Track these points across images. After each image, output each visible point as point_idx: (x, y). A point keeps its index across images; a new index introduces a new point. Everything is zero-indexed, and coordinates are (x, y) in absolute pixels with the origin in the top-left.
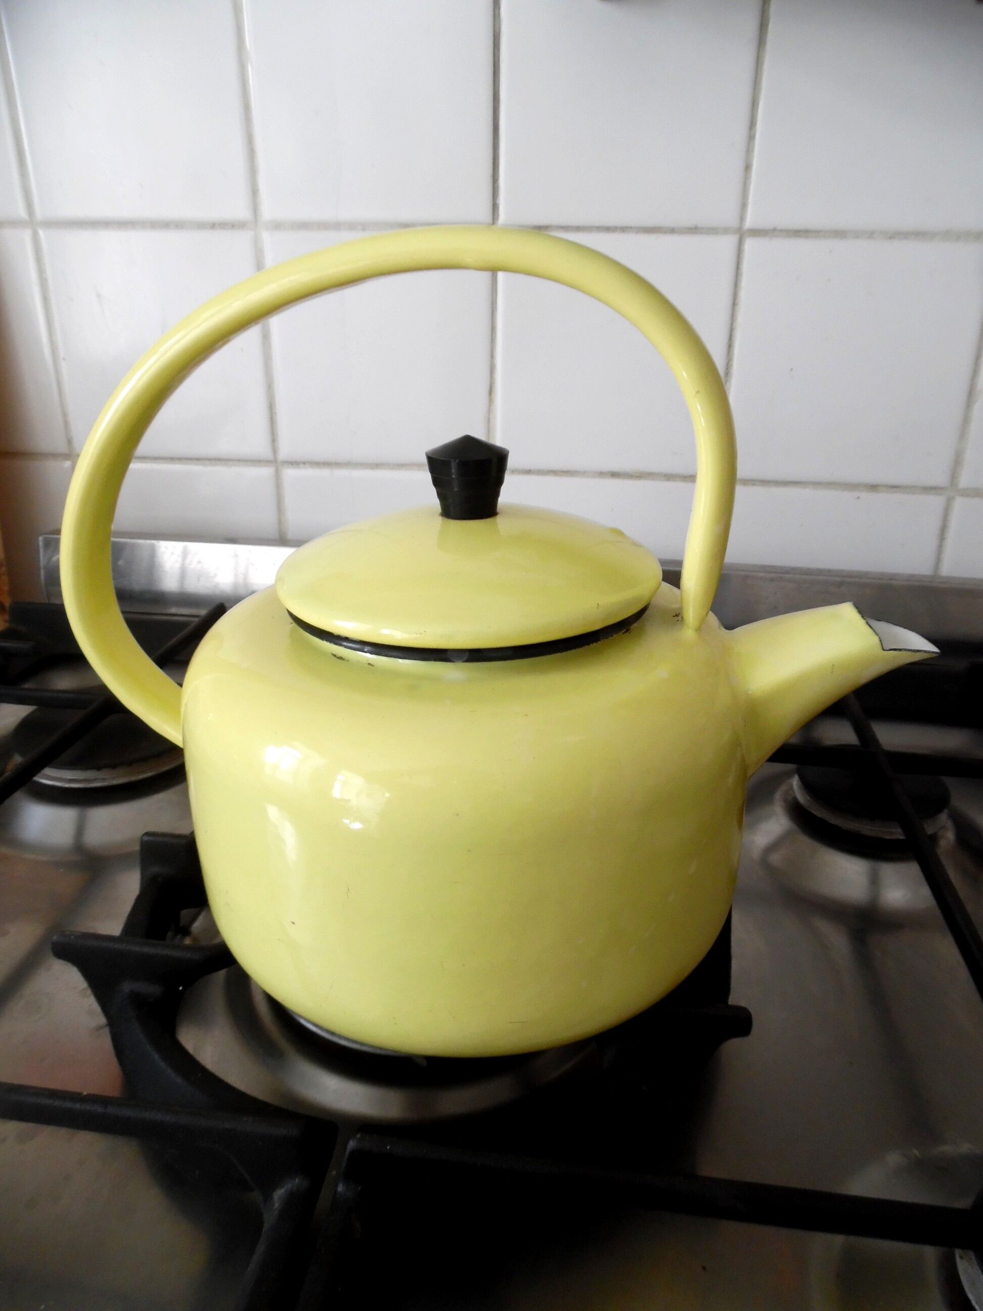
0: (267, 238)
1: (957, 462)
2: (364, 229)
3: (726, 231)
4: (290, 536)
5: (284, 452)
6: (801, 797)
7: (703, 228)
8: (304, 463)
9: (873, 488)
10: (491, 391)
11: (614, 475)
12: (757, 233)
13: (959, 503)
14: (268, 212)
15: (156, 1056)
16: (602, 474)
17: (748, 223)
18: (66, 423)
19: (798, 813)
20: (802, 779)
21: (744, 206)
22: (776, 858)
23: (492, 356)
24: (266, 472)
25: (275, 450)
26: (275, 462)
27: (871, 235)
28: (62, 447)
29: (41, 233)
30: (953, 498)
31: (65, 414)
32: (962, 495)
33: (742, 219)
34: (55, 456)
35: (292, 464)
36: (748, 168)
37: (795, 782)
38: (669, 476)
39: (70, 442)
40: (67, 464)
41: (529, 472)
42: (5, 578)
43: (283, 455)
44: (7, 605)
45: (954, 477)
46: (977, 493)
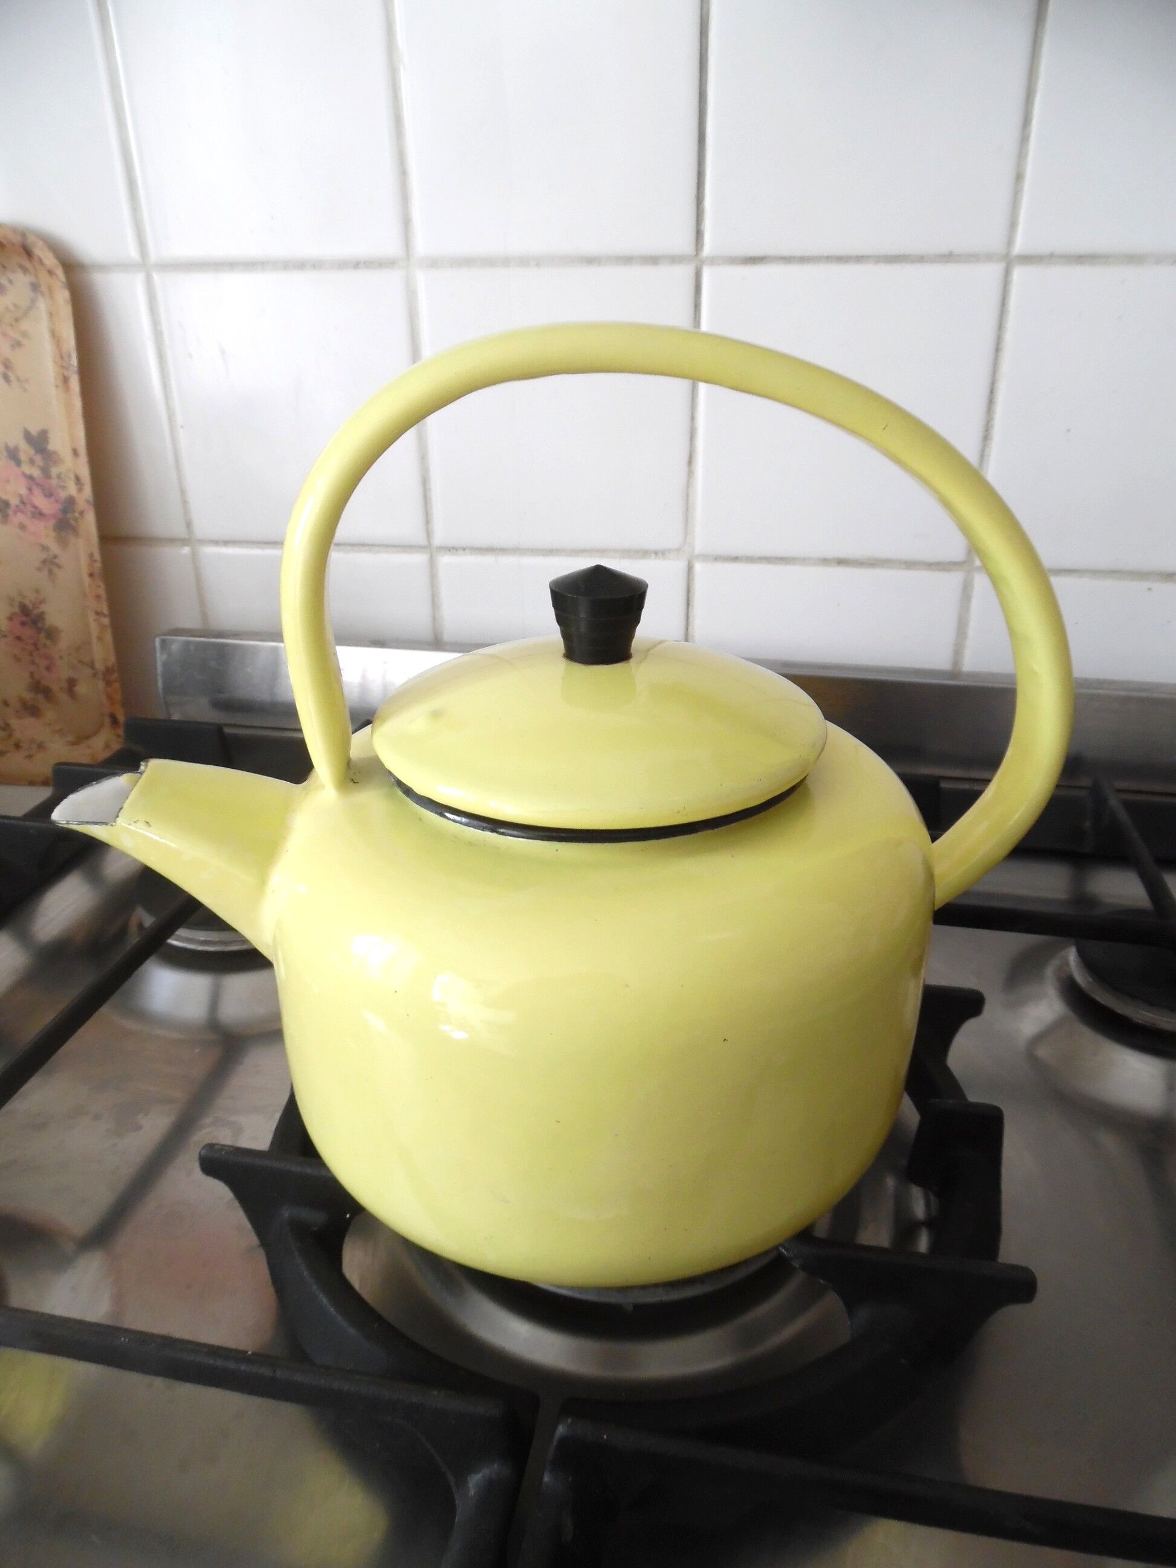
0: (422, 279)
2: (538, 265)
3: (989, 258)
4: (447, 636)
6: (1081, 978)
7: (959, 256)
8: (464, 549)
9: (1170, 577)
10: (690, 461)
11: (841, 562)
12: (1027, 259)
14: (422, 246)
15: (324, 1300)
16: (825, 562)
17: (1019, 246)
18: (185, 502)
19: (1073, 995)
20: (1081, 954)
21: (1013, 225)
22: (1044, 1052)
23: (693, 418)
24: (419, 559)
25: (429, 534)
26: (429, 548)
28: (179, 530)
29: (156, 277)
31: (183, 492)
33: (1010, 242)
34: (172, 541)
35: (450, 550)
36: (1019, 177)
37: (1072, 955)
38: (910, 565)
39: (189, 525)
40: (186, 550)
41: (735, 559)
42: (117, 685)
43: (438, 539)
44: (120, 718)
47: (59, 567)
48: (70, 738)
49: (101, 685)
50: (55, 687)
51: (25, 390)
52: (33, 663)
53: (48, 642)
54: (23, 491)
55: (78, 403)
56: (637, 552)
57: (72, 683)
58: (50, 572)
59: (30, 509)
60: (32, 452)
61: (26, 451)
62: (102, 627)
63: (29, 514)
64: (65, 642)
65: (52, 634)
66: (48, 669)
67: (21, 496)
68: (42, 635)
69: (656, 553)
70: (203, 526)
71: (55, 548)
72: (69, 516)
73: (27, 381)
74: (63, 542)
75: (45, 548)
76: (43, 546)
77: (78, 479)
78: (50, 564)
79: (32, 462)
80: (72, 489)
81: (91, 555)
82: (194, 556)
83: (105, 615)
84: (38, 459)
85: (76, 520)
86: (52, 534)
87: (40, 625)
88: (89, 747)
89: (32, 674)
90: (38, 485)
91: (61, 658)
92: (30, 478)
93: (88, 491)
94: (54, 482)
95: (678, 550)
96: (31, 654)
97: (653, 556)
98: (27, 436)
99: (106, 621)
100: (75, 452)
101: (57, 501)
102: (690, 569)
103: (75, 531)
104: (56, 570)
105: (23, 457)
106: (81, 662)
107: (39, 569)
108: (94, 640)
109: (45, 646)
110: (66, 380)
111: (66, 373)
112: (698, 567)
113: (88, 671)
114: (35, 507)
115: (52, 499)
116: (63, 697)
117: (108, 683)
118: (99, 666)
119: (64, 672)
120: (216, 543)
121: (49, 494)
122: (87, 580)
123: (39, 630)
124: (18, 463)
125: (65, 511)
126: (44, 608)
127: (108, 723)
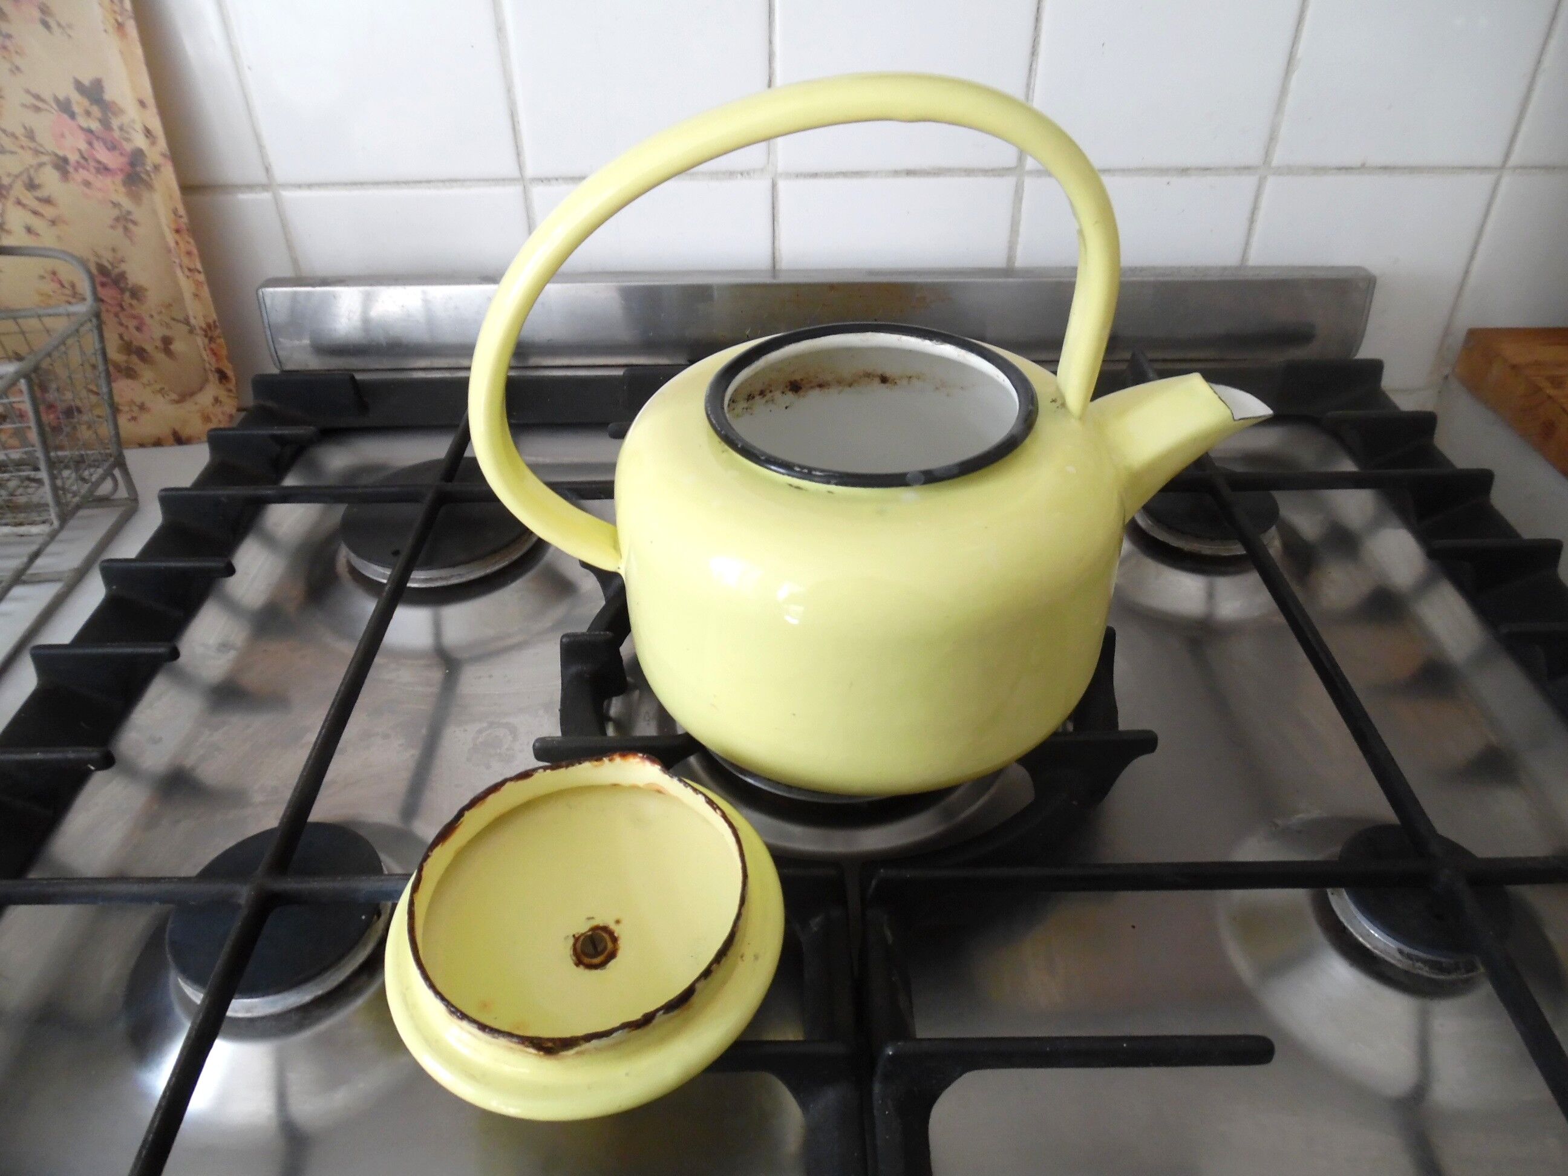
1: (1272, 138)
8: (557, 179)
9: (1184, 171)
11: (910, 173)
13: (1271, 182)
16: (896, 173)
18: (261, 147)
24: (514, 191)
25: (521, 167)
26: (521, 179)
28: (260, 177)
30: (1265, 177)
31: (257, 137)
32: (1274, 174)
34: (250, 187)
35: (542, 181)
38: (969, 172)
39: (267, 170)
40: (266, 196)
41: (815, 175)
42: (221, 341)
43: (530, 171)
44: (230, 373)
45: (1268, 153)
46: (1290, 170)
47: (135, 223)
48: (174, 396)
49: (200, 341)
50: (148, 347)
51: (70, 36)
52: (121, 324)
53: (134, 302)
54: (83, 146)
55: (139, 51)
56: (724, 173)
57: (167, 341)
58: (126, 229)
59: (92, 164)
60: (86, 102)
61: (79, 103)
62: (198, 284)
63: (93, 170)
64: (154, 298)
65: (137, 293)
66: (138, 329)
67: (80, 151)
68: (127, 294)
69: (741, 172)
70: (282, 172)
71: (127, 203)
72: (138, 169)
73: (70, 26)
74: (136, 198)
75: (115, 205)
76: (113, 203)
77: (148, 133)
78: (124, 221)
79: (88, 113)
80: (140, 141)
81: (175, 211)
82: (277, 202)
83: (199, 272)
84: (95, 110)
85: (147, 173)
86: (122, 189)
87: (122, 285)
88: (196, 404)
89: (121, 337)
90: (98, 138)
91: (152, 316)
92: (90, 131)
93: (162, 144)
94: (117, 134)
95: (762, 170)
96: (116, 315)
97: (739, 175)
98: (79, 86)
99: (201, 277)
100: (142, 104)
101: (121, 154)
102: (774, 186)
103: (150, 187)
104: (131, 226)
105: (76, 109)
106: (174, 319)
107: (112, 227)
108: (188, 295)
109: (131, 305)
110: (120, 26)
111: (120, 19)
112: (782, 185)
113: (185, 328)
114: (99, 162)
115: (116, 153)
116: (160, 357)
117: (211, 340)
118: (198, 322)
119: (157, 332)
120: (299, 186)
121: (112, 147)
122: (170, 238)
123: (122, 291)
124: (72, 116)
125: (132, 164)
126: (123, 267)
127: (213, 378)
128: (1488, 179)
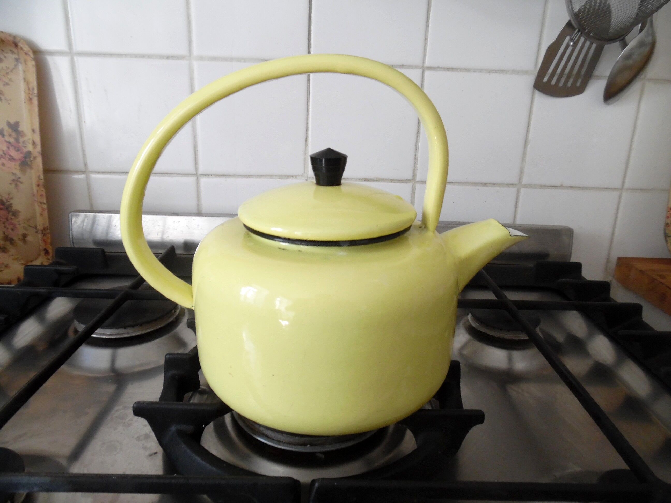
0: (196, 64)
1: (521, 172)
2: (245, 62)
3: (416, 67)
4: (204, 211)
5: (201, 170)
6: (474, 324)
7: (406, 66)
8: (212, 175)
9: (485, 184)
10: (306, 140)
12: (430, 68)
13: (523, 191)
14: (196, 52)
17: (427, 64)
18: (84, 155)
19: (472, 331)
20: (473, 315)
21: (425, 56)
22: (465, 352)
23: (307, 123)
24: (192, 180)
25: (196, 169)
26: (196, 175)
27: (481, 71)
28: (81, 167)
29: (75, 58)
30: (520, 189)
31: (83, 150)
32: (524, 187)
33: (424, 62)
34: (77, 172)
35: (205, 176)
36: (426, 39)
37: (470, 317)
39: (86, 164)
40: (82, 176)
42: (49, 236)
43: (201, 171)
44: (50, 251)
45: (520, 179)
46: (530, 186)
47: (21, 183)
49: (40, 236)
50: (15, 238)
51: (9, 104)
52: (5, 227)
53: (13, 217)
54: (5, 148)
55: (36, 110)
56: (285, 176)
57: (25, 236)
58: (16, 185)
59: (7, 156)
60: (10, 131)
61: (7, 130)
62: (43, 209)
63: (7, 159)
64: (22, 217)
65: (15, 214)
66: (12, 230)
67: (3, 151)
68: (11, 214)
69: (293, 177)
70: (92, 166)
71: (19, 174)
72: (27, 160)
73: (10, 100)
74: (23, 171)
75: (14, 174)
76: (13, 173)
77: (34, 143)
78: (16, 182)
79: (10, 135)
80: (30, 148)
81: (39, 177)
82: (88, 180)
83: (44, 204)
84: (14, 134)
85: (31, 161)
86: (18, 168)
87: (9, 210)
89: (4, 233)
90: (12, 146)
91: (20, 224)
92: (9, 143)
93: (39, 148)
94: (21, 144)
95: (302, 175)
96: (4, 223)
97: (291, 178)
98: (9, 124)
99: (45, 206)
100: (33, 131)
101: (21, 153)
103: (31, 167)
104: (18, 183)
105: (6, 133)
106: (30, 226)
107: (10, 184)
108: (38, 215)
109: (11, 219)
110: (31, 99)
111: (31, 96)
113: (34, 230)
114: (11, 156)
115: (19, 152)
116: (20, 243)
117: (44, 235)
118: (40, 227)
119: (21, 231)
120: (98, 173)
121: (18, 150)
122: (35, 188)
123: (9, 212)
124: (3, 136)
125: (25, 157)
126: (12, 201)
127: (43, 253)
128: (616, 194)
